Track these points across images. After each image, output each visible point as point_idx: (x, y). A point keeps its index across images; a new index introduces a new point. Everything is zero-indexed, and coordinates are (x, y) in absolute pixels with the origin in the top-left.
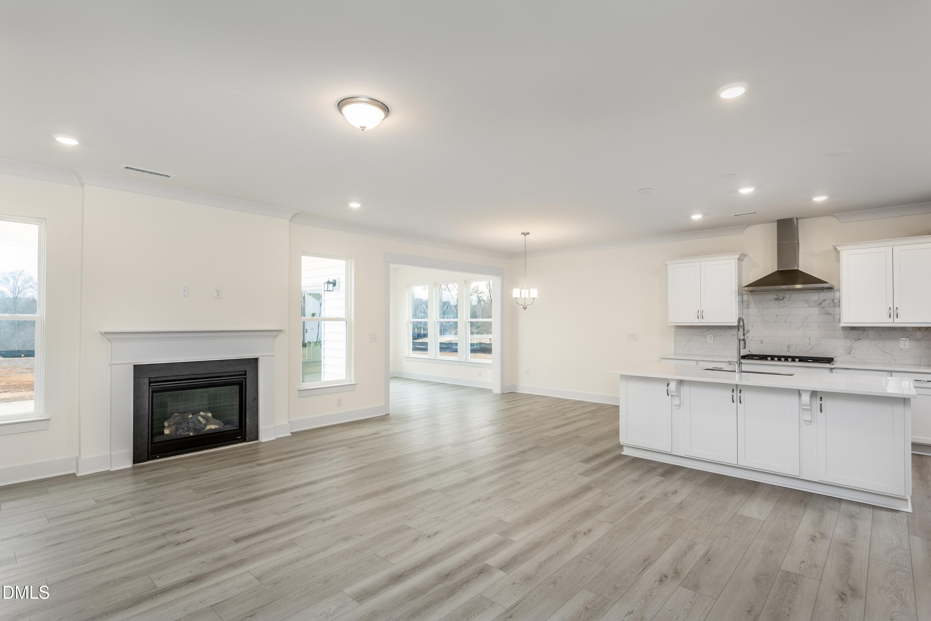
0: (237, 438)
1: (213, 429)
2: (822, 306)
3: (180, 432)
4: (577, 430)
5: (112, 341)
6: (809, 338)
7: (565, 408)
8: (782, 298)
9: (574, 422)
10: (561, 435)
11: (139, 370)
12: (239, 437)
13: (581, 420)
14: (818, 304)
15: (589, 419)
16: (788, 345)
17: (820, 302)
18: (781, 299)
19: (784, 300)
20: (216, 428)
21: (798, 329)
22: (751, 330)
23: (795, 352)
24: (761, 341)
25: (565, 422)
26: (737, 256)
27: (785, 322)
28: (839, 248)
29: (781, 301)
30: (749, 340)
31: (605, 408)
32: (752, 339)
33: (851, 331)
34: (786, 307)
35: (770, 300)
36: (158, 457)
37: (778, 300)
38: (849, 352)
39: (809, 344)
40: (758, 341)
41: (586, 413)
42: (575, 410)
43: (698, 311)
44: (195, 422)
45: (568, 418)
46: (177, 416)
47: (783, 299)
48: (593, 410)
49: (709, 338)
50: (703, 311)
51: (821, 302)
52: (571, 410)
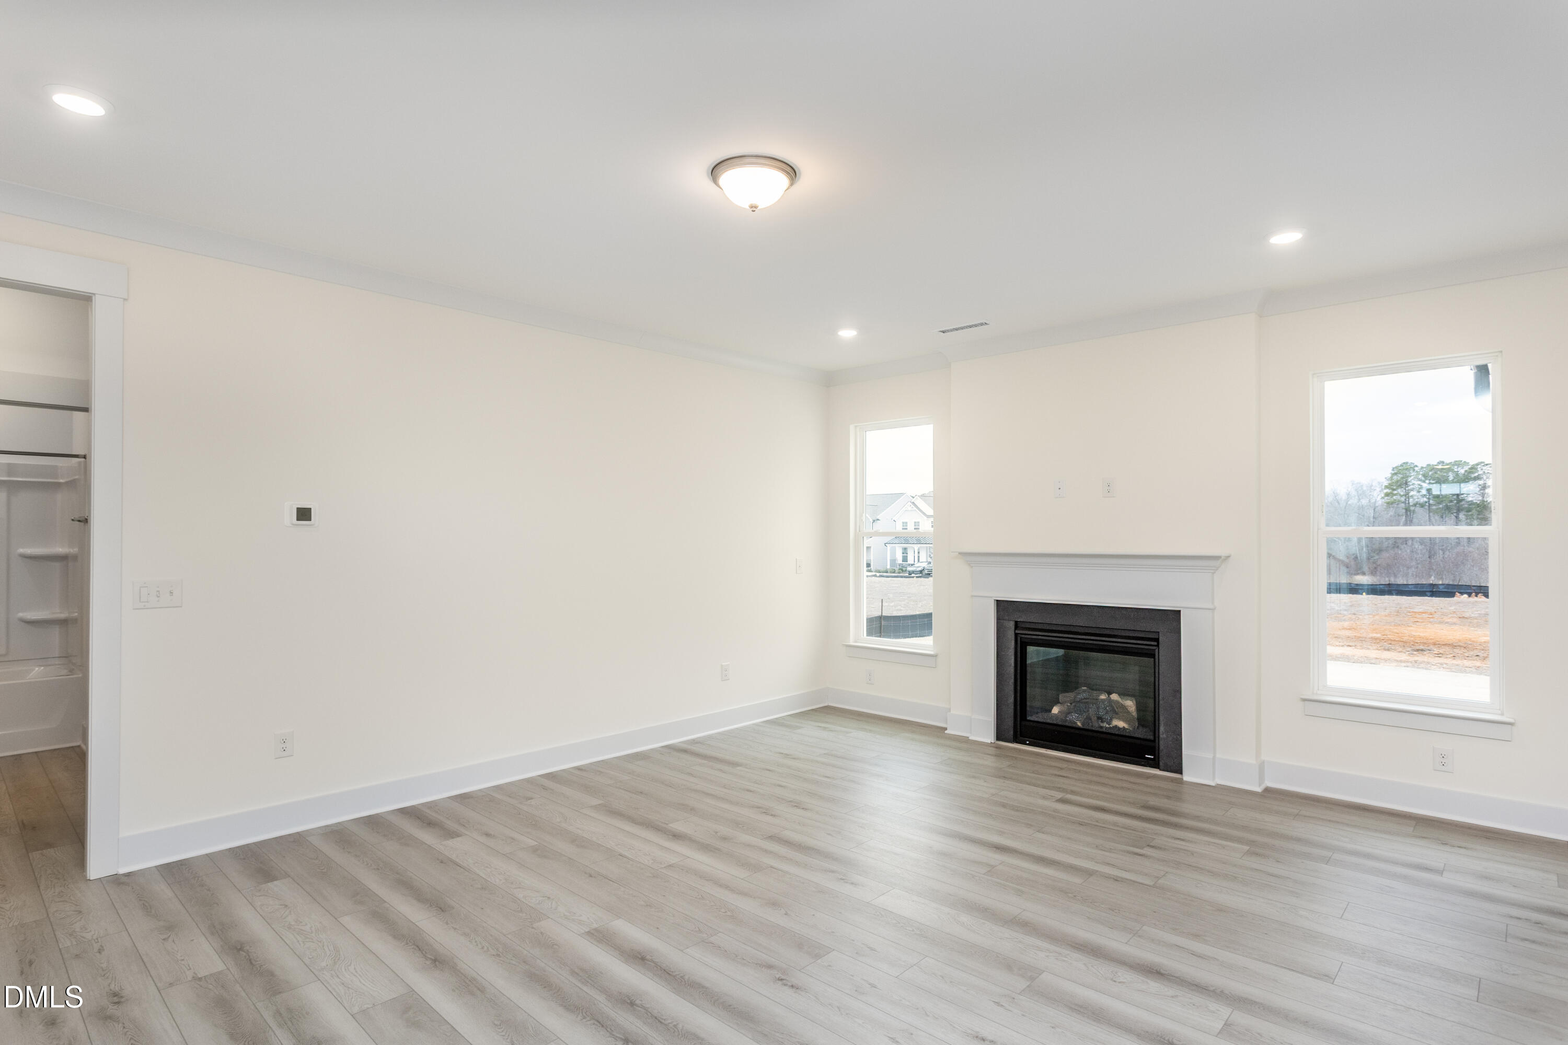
0: (1146, 756)
1: (1119, 729)
3: (1074, 717)
5: (972, 565)
11: (1003, 607)
12: (1149, 757)
20: (1124, 727)
36: (1028, 742)
44: (1107, 708)
46: (1084, 691)
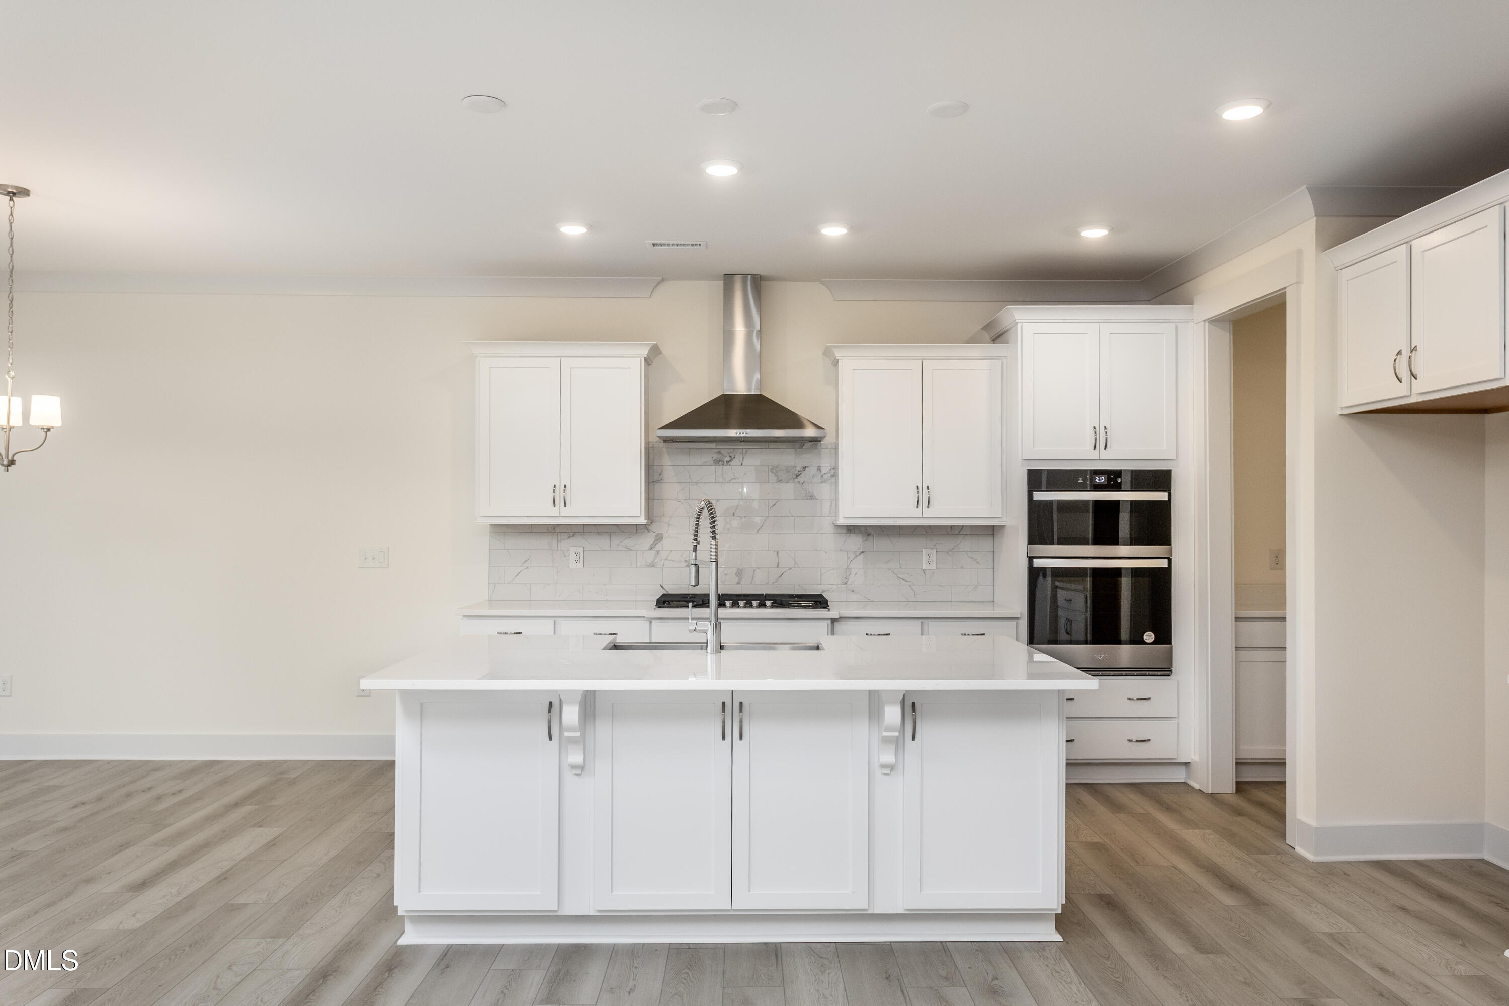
2: (800, 479)
4: (223, 878)
6: (778, 552)
7: (159, 798)
8: (728, 459)
9: (205, 846)
10: (170, 915)
13: (226, 836)
14: (795, 476)
15: (254, 826)
16: (738, 569)
17: (796, 472)
18: (725, 462)
19: (732, 463)
21: (758, 532)
22: (665, 536)
23: (751, 584)
24: (686, 561)
25: (171, 854)
26: (645, 352)
27: (734, 515)
28: (838, 354)
29: (725, 467)
30: (661, 560)
31: (294, 776)
32: (667, 557)
33: (848, 535)
34: (736, 481)
35: (705, 464)
37: (720, 463)
38: (845, 581)
39: (778, 566)
40: (680, 562)
41: (236, 805)
42: (197, 797)
43: (555, 486)
45: (181, 835)
47: (730, 461)
48: (256, 792)
49: (573, 557)
50: (565, 486)
51: (799, 471)
52: (185, 802)
